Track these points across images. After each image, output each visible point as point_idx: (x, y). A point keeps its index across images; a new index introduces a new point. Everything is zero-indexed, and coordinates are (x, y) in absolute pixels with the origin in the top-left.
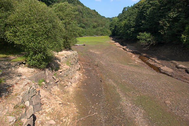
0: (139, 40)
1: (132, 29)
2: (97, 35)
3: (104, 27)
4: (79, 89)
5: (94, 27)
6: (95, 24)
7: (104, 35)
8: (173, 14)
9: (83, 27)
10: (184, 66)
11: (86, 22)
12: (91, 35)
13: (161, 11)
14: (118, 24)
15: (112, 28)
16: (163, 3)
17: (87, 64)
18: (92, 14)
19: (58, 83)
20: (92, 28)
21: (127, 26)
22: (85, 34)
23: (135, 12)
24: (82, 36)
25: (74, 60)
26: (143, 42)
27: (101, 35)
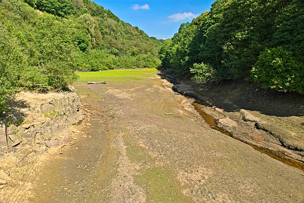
0: (193, 75)
1: (187, 58)
2: (138, 67)
3: (149, 53)
5: (133, 54)
6: (136, 49)
7: (149, 67)
9: (116, 54)
11: (120, 46)
12: (127, 67)
13: (225, 30)
14: (170, 49)
15: (163, 55)
16: (227, 18)
17: (100, 113)
18: (131, 33)
19: (17, 147)
20: (131, 57)
21: (181, 54)
22: (118, 66)
23: (192, 31)
24: (113, 69)
25: (69, 107)
26: (199, 79)
27: (145, 67)
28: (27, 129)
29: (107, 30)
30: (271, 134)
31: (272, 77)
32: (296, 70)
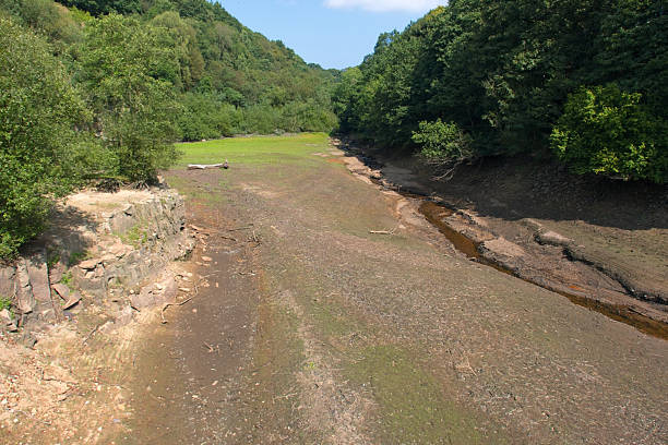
0: (420, 146)
1: (402, 110)
2: (287, 131)
3: (311, 100)
4: (163, 330)
5: (276, 102)
6: (281, 91)
7: (311, 131)
8: (527, 57)
9: (236, 103)
10: (562, 235)
11: (247, 85)
12: (264, 131)
13: (488, 47)
14: (358, 91)
15: (340, 105)
16: (493, 20)
17: (225, 234)
18: (269, 56)
19: (74, 311)
20: (270, 108)
21: (386, 100)
22: (244, 129)
23: (412, 50)
24: (231, 136)
25: (165, 221)
26: (431, 155)
27: (302, 131)
28: (89, 270)
29: (215, 49)
30: (601, 269)
31: (596, 148)
32: (648, 133)
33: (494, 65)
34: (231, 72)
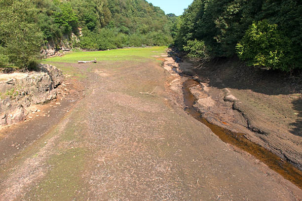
1: (190, 35)
2: (147, 45)
3: (160, 31)
5: (144, 32)
6: (146, 27)
7: (159, 45)
8: (234, 7)
9: (126, 33)
11: (131, 24)
12: (137, 45)
17: (77, 93)
20: (141, 35)
22: (128, 44)
26: (192, 57)
27: (155, 45)
29: (118, 8)
30: (243, 115)
31: (256, 53)
33: (220, 12)
34: (124, 18)
